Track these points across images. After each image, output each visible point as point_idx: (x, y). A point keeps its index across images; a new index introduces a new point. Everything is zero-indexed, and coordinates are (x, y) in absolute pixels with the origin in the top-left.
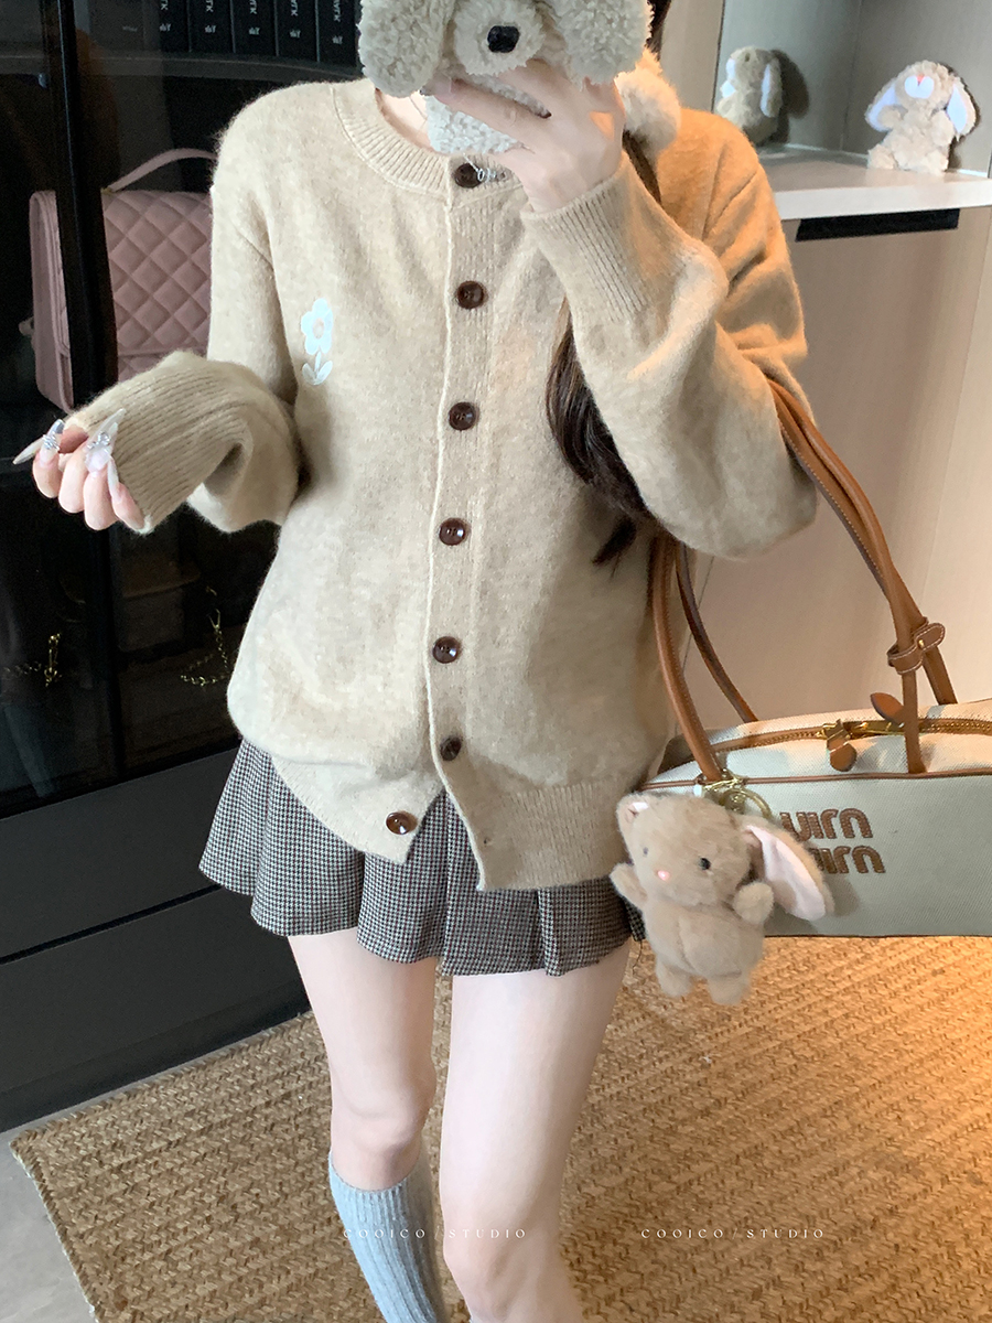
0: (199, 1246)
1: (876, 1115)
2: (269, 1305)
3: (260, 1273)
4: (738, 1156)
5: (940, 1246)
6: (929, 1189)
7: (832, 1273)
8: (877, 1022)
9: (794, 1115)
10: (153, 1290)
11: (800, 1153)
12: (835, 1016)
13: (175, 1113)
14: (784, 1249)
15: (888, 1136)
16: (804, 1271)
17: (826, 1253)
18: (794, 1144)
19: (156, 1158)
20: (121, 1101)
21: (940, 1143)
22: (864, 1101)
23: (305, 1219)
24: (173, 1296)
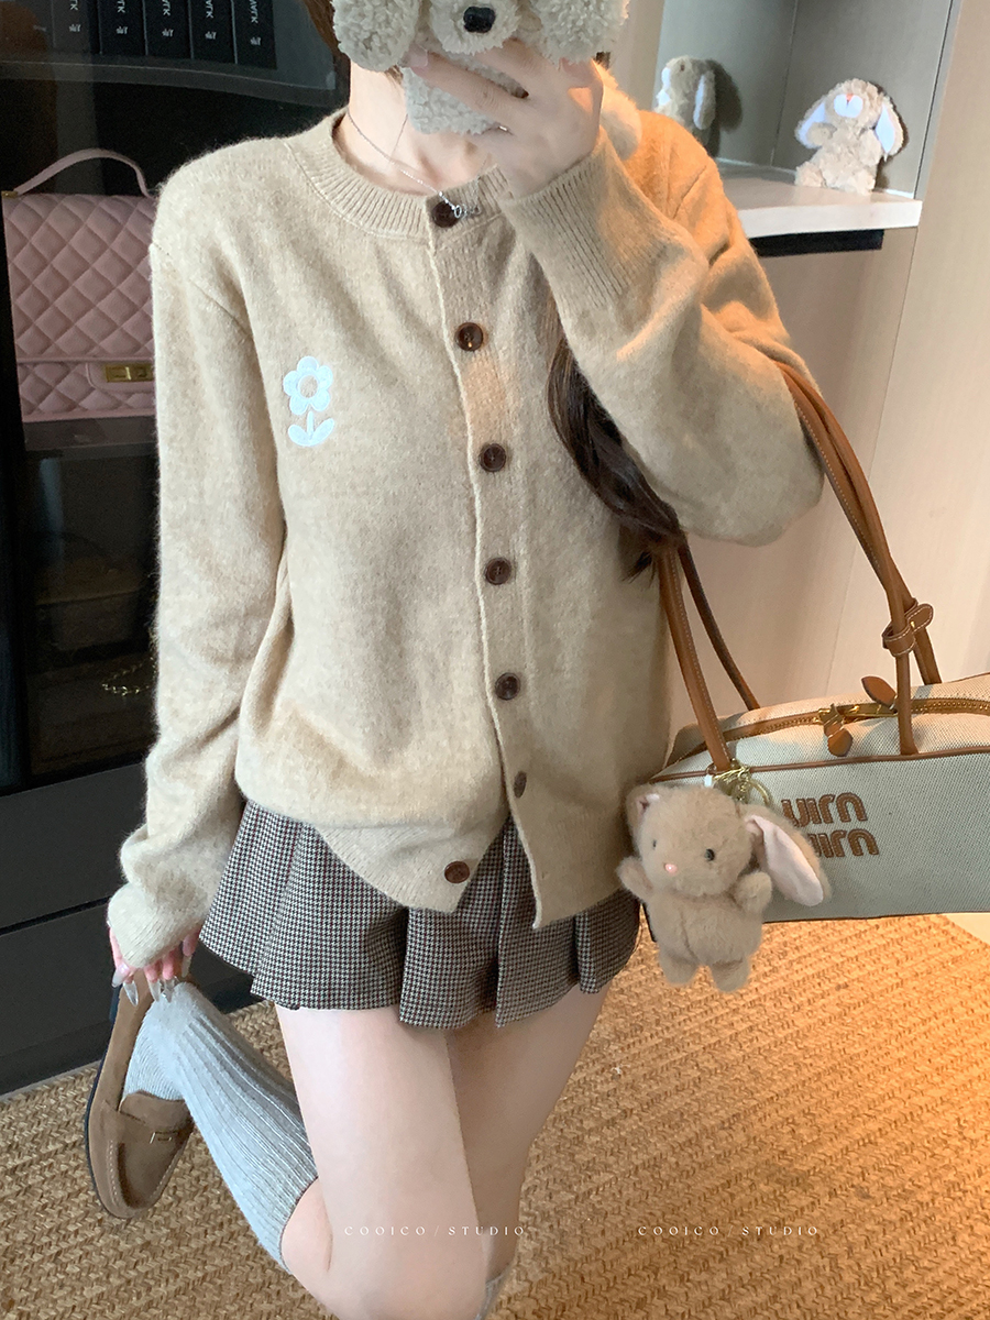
0: (89, 1248)
1: (772, 1128)
2: (156, 1308)
3: (149, 1276)
4: (637, 1168)
5: (823, 1257)
6: (817, 1203)
7: (717, 1284)
8: (780, 1036)
9: (693, 1126)
10: (41, 1290)
11: (694, 1165)
12: (740, 1029)
13: (73, 1116)
14: (672, 1259)
15: (782, 1149)
16: (688, 1280)
17: (711, 1264)
18: (691, 1156)
19: (51, 1160)
20: (19, 1102)
21: (831, 1157)
22: (760, 1114)
23: (197, 1223)
24: (60, 1298)
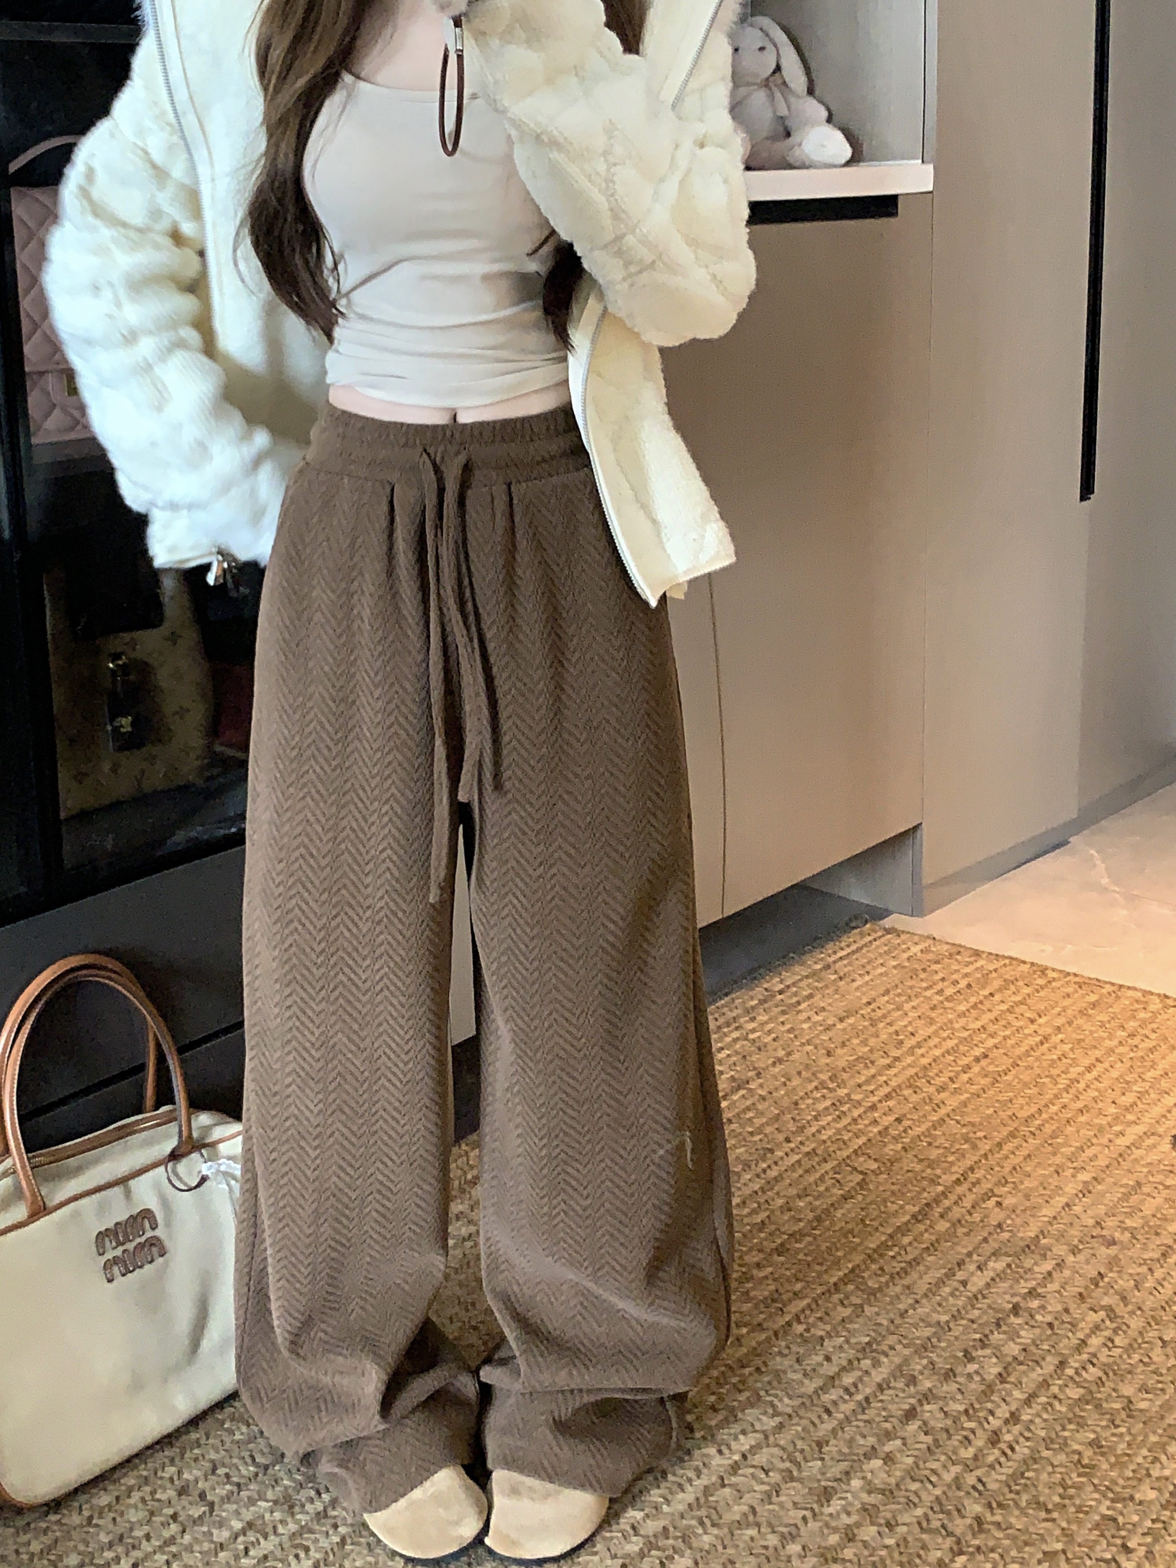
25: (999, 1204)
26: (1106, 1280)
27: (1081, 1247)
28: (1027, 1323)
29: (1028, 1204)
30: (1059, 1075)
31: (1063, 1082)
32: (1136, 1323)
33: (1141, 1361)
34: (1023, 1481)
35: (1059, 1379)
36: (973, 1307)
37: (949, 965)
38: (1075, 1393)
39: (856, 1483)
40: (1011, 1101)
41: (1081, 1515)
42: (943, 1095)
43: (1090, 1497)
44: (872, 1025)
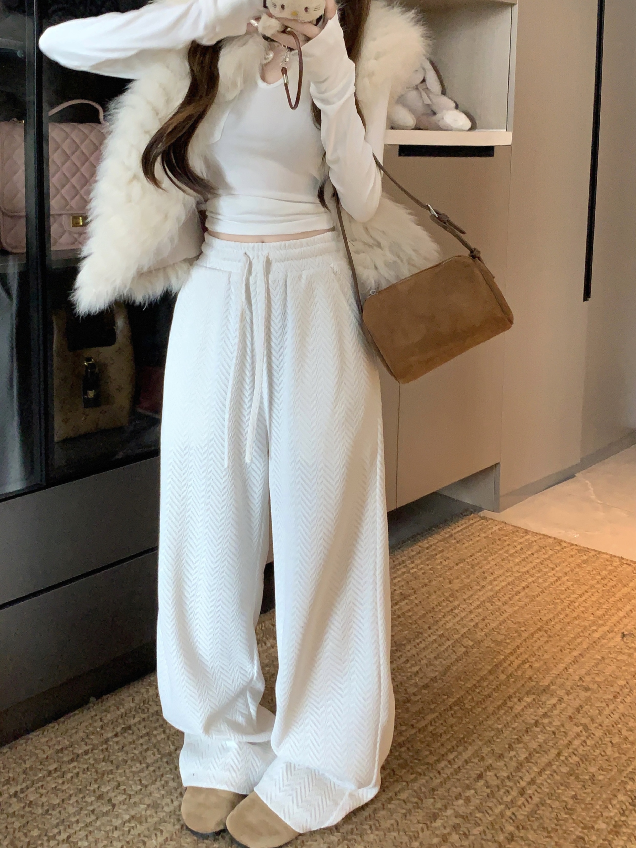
6: (562, 700)
7: (521, 755)
8: (501, 619)
9: (474, 678)
11: (483, 697)
15: (528, 677)
25: (531, 666)
26: (584, 709)
27: (571, 691)
28: (542, 731)
29: (545, 667)
30: (565, 598)
31: (566, 603)
32: (599, 733)
33: (601, 754)
34: (536, 816)
35: (557, 761)
36: (515, 722)
37: (513, 537)
38: (565, 770)
39: (449, 812)
40: (540, 611)
41: (565, 835)
42: (506, 607)
43: (570, 826)
44: (472, 568)
